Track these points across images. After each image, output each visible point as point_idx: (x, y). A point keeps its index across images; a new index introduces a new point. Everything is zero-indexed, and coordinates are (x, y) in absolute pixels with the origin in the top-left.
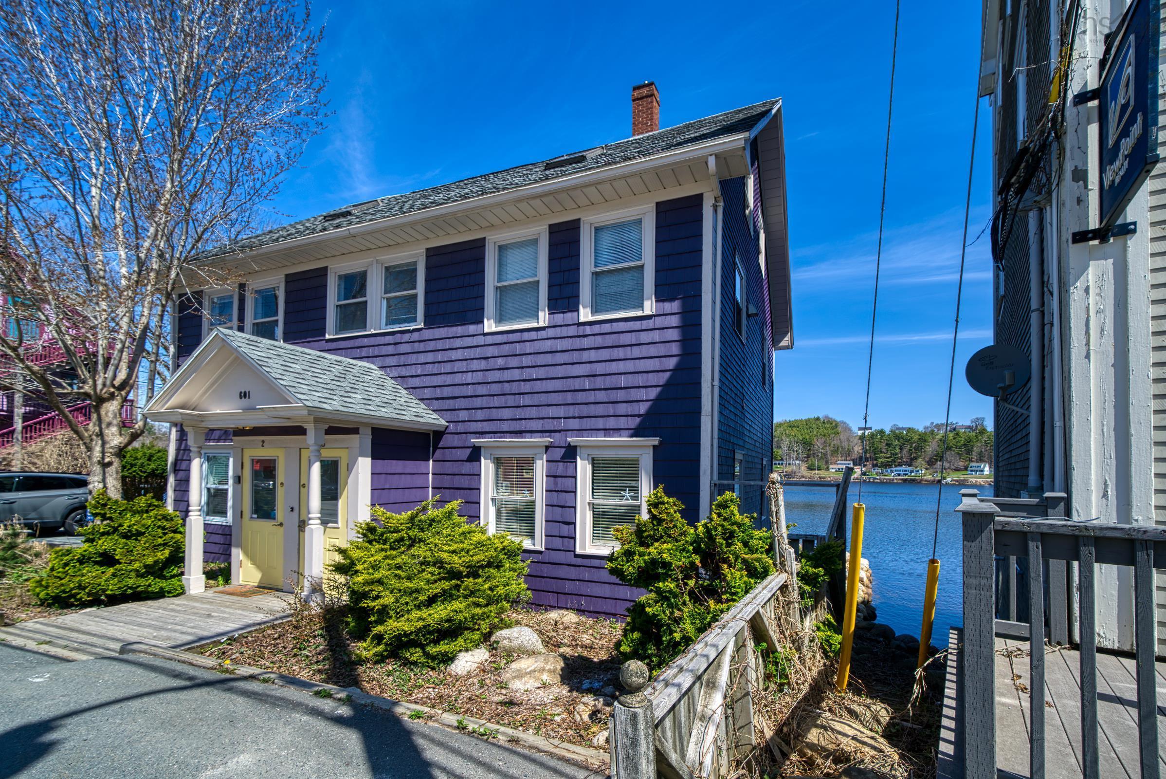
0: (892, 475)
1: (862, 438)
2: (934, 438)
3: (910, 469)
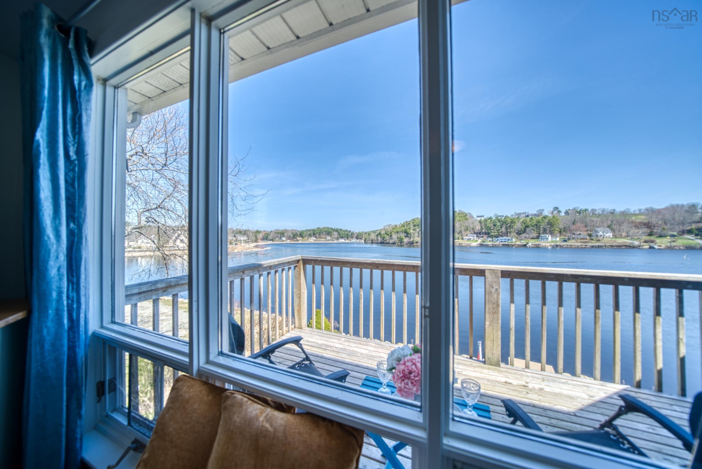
0: (498, 242)
1: (480, 222)
2: (519, 221)
3: (507, 238)
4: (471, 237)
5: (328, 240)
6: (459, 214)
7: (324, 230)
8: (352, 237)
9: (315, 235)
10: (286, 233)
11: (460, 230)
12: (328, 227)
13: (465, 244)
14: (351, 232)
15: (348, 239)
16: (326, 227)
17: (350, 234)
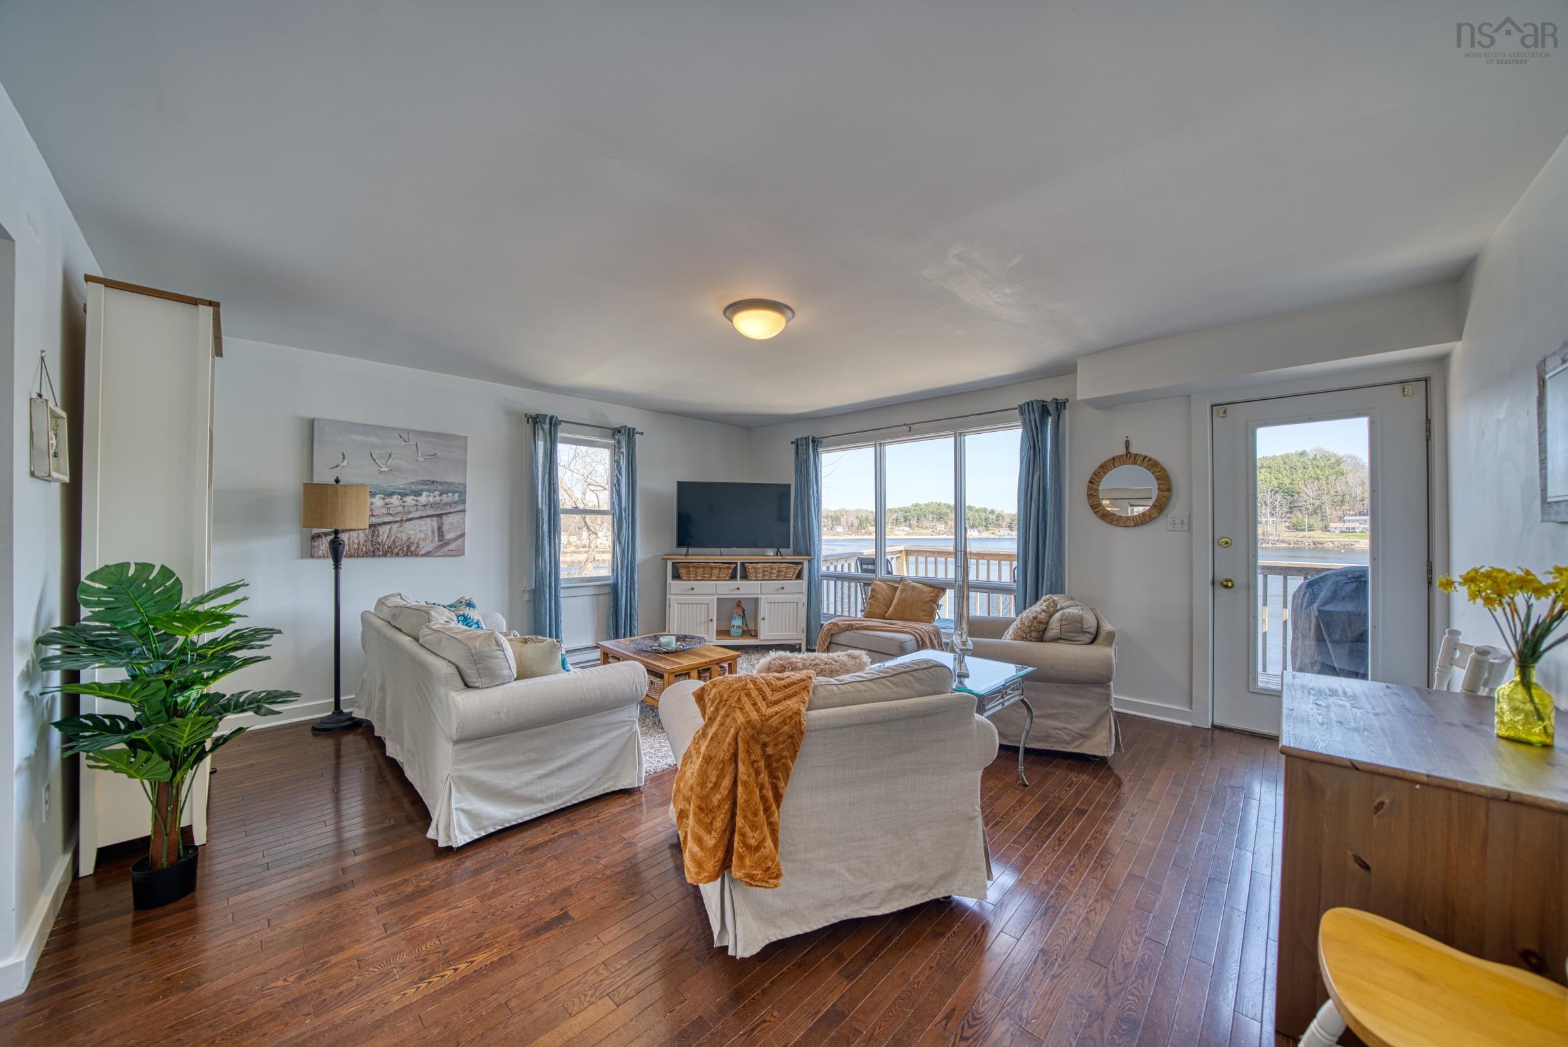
4: (1357, 525)
5: (939, 534)
6: (1315, 459)
7: (930, 509)
8: (999, 526)
9: (910, 520)
10: (845, 517)
11: (1317, 503)
12: (938, 502)
13: (1332, 542)
14: (997, 512)
15: (987, 530)
16: (934, 501)
17: (991, 517)
